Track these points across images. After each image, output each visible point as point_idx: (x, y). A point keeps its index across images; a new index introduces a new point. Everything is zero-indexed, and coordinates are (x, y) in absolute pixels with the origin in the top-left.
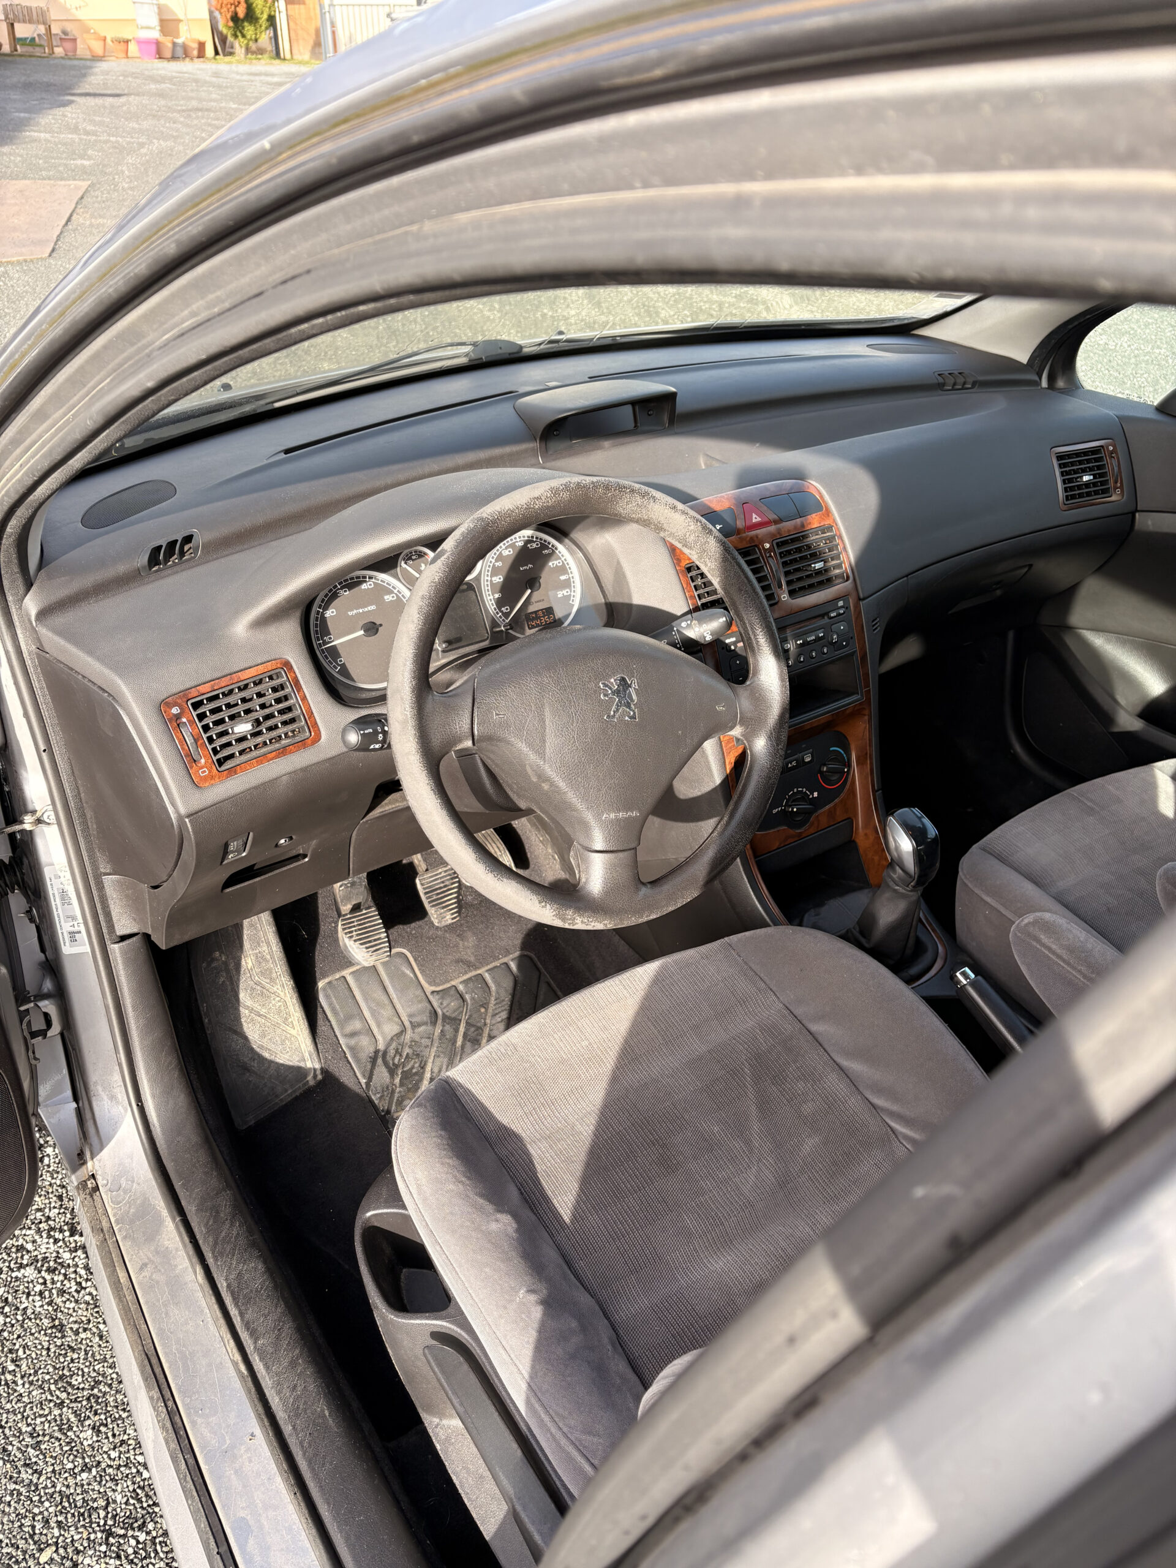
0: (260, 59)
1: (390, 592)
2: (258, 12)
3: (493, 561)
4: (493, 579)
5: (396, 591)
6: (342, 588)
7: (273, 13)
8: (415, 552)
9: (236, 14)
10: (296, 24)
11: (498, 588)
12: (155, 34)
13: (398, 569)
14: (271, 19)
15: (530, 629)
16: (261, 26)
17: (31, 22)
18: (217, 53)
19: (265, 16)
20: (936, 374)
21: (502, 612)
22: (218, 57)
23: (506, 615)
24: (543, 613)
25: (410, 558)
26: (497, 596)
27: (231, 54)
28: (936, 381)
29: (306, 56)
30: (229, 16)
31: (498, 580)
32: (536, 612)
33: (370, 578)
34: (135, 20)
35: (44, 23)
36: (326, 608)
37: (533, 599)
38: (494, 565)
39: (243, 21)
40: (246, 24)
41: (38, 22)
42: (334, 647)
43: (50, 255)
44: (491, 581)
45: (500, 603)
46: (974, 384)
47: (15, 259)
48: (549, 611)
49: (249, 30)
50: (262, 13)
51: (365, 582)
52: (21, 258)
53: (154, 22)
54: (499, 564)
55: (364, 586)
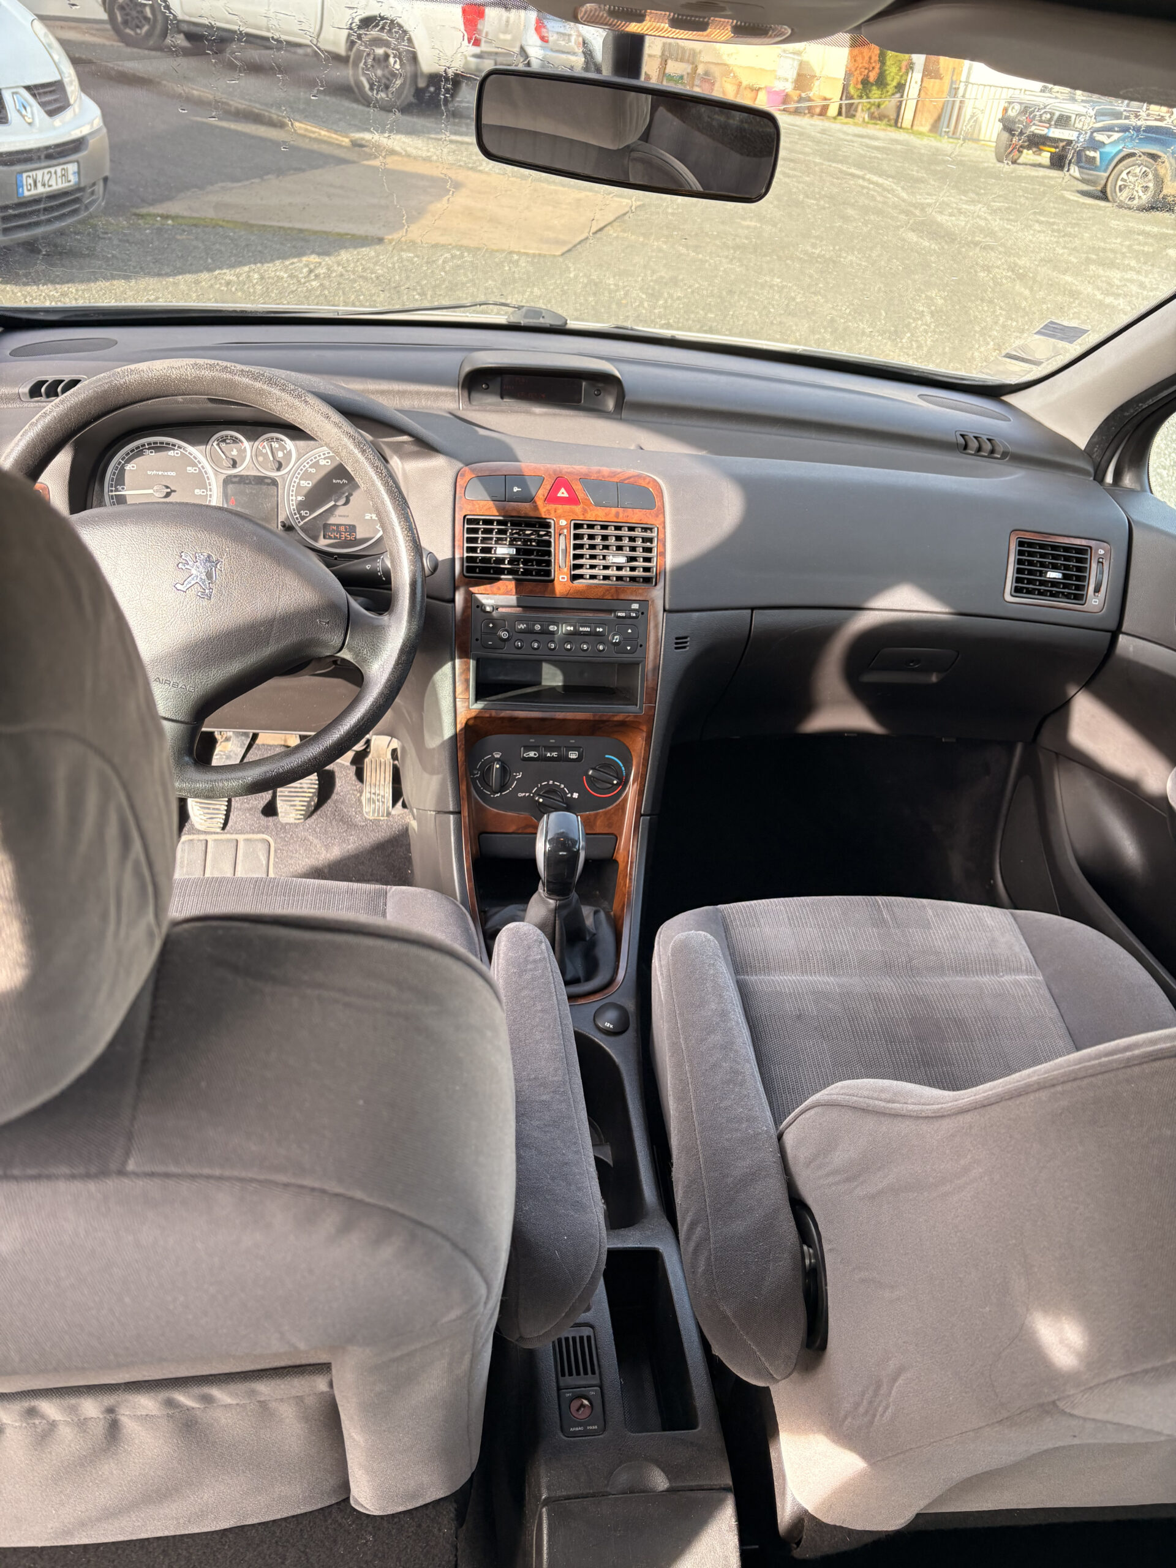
0: (876, 124)
1: (194, 465)
2: (889, 78)
3: (307, 466)
4: (302, 482)
5: (200, 466)
6: (149, 449)
7: (903, 82)
8: (231, 436)
9: (868, 76)
10: (926, 94)
11: (305, 492)
12: (789, 87)
13: (209, 447)
14: (900, 88)
15: (324, 537)
16: (887, 92)
17: (682, 60)
18: (840, 114)
19: (894, 83)
20: (958, 434)
21: (300, 514)
22: (839, 118)
23: (303, 518)
24: (346, 529)
25: (224, 441)
26: (300, 498)
27: (853, 116)
28: (954, 440)
29: (925, 129)
30: (860, 79)
31: (306, 484)
32: (338, 525)
33: (179, 447)
34: (774, 71)
35: (693, 63)
36: (128, 461)
37: (338, 512)
38: (306, 470)
39: (872, 85)
40: (874, 88)
41: (688, 61)
42: (124, 496)
43: (563, 254)
44: (299, 483)
45: (301, 506)
46: (1005, 455)
47: (531, 252)
48: (352, 528)
49: (875, 92)
50: (892, 80)
51: (174, 449)
52: (537, 252)
53: (792, 75)
54: (313, 470)
55: (171, 453)
